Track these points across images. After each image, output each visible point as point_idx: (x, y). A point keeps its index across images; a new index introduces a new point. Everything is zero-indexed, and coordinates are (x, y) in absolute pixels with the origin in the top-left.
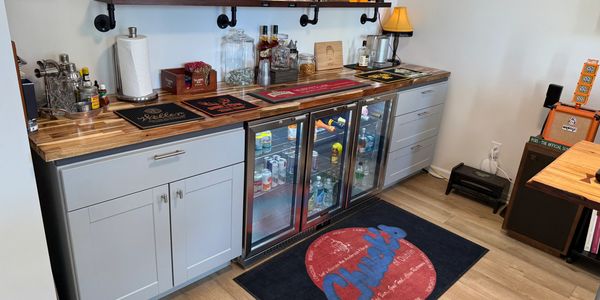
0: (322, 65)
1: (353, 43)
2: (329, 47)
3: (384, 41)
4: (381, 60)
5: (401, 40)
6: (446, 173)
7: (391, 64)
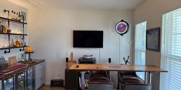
0: (12, 63)
1: (19, 56)
2: (13, 58)
3: (27, 55)
4: (27, 59)
5: (31, 54)
6: (49, 83)
7: (30, 60)
